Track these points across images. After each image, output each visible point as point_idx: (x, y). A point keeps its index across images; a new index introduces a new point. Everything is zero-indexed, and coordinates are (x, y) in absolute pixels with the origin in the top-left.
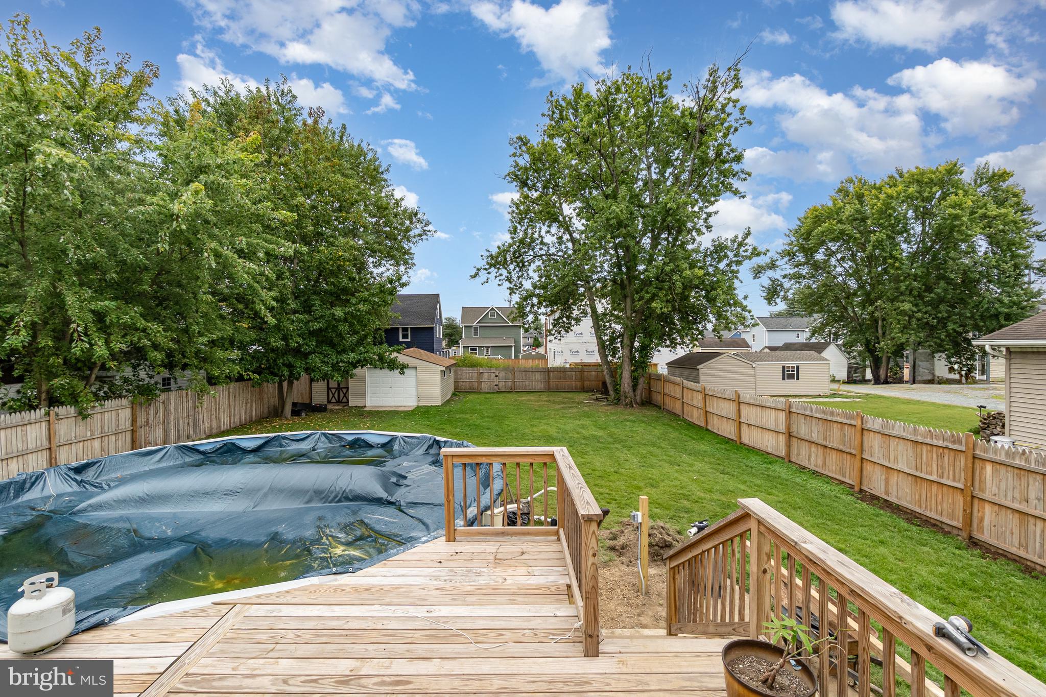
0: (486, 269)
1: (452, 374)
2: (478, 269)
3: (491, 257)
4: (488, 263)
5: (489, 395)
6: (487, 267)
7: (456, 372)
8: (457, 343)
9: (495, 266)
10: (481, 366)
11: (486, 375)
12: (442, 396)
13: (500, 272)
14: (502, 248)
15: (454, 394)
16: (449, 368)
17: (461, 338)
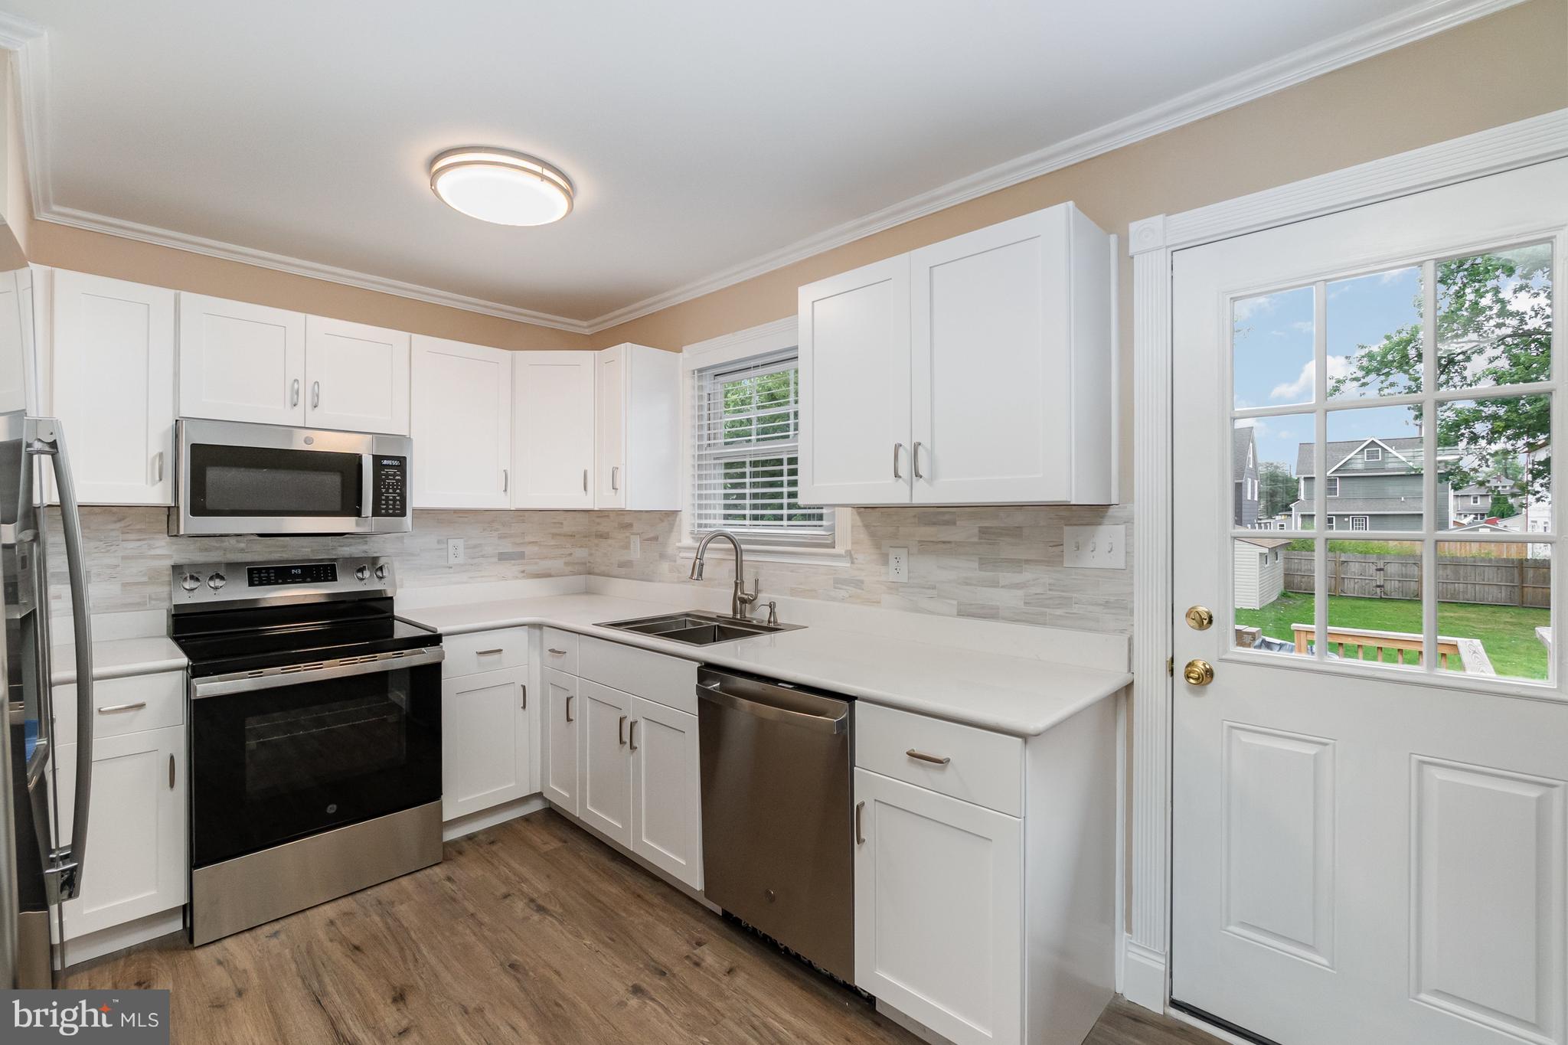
0: (1357, 379)
1: (1280, 561)
2: (1338, 381)
3: (1371, 356)
4: (1362, 368)
5: (1362, 603)
6: (1360, 374)
7: (1287, 559)
8: (1287, 508)
9: (1378, 371)
10: (1343, 550)
11: (1354, 568)
12: (1261, 595)
13: (1391, 379)
14: (1396, 339)
15: (1284, 595)
16: (1274, 551)
17: (1295, 499)
